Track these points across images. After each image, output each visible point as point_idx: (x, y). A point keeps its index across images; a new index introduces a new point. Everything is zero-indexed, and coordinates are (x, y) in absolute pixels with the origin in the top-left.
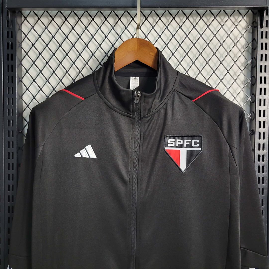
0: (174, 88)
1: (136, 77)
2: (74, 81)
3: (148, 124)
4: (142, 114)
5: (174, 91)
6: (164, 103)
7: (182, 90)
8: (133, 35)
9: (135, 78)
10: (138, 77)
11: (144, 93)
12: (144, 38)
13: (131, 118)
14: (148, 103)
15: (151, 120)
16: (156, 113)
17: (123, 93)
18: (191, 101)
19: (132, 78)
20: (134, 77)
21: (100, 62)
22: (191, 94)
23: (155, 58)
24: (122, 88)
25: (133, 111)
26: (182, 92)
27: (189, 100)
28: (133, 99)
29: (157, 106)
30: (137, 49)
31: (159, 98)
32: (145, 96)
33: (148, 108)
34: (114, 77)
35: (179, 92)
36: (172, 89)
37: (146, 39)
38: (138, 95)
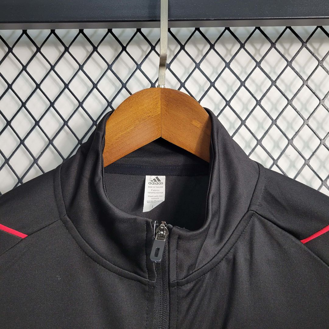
0: (253, 208)
1: (159, 177)
2: (21, 183)
3: (189, 300)
4: (173, 278)
5: (252, 215)
6: (228, 246)
7: (272, 214)
8: (154, 82)
9: (157, 178)
10: (164, 177)
11: (176, 229)
12: (177, 89)
13: (145, 285)
14: (187, 252)
15: (195, 288)
16: (209, 273)
17: (122, 227)
18: (297, 241)
19: (149, 178)
20: (154, 177)
21: (80, 138)
22: (296, 225)
23: (205, 132)
24: (119, 212)
25: (150, 271)
26: (272, 217)
27: (294, 239)
28: (149, 243)
29: (212, 254)
30: (160, 113)
31: (215, 233)
32: (180, 237)
33: (187, 263)
34: (102, 183)
35: (265, 218)
36: (248, 211)
37: (183, 90)
38: (162, 233)
